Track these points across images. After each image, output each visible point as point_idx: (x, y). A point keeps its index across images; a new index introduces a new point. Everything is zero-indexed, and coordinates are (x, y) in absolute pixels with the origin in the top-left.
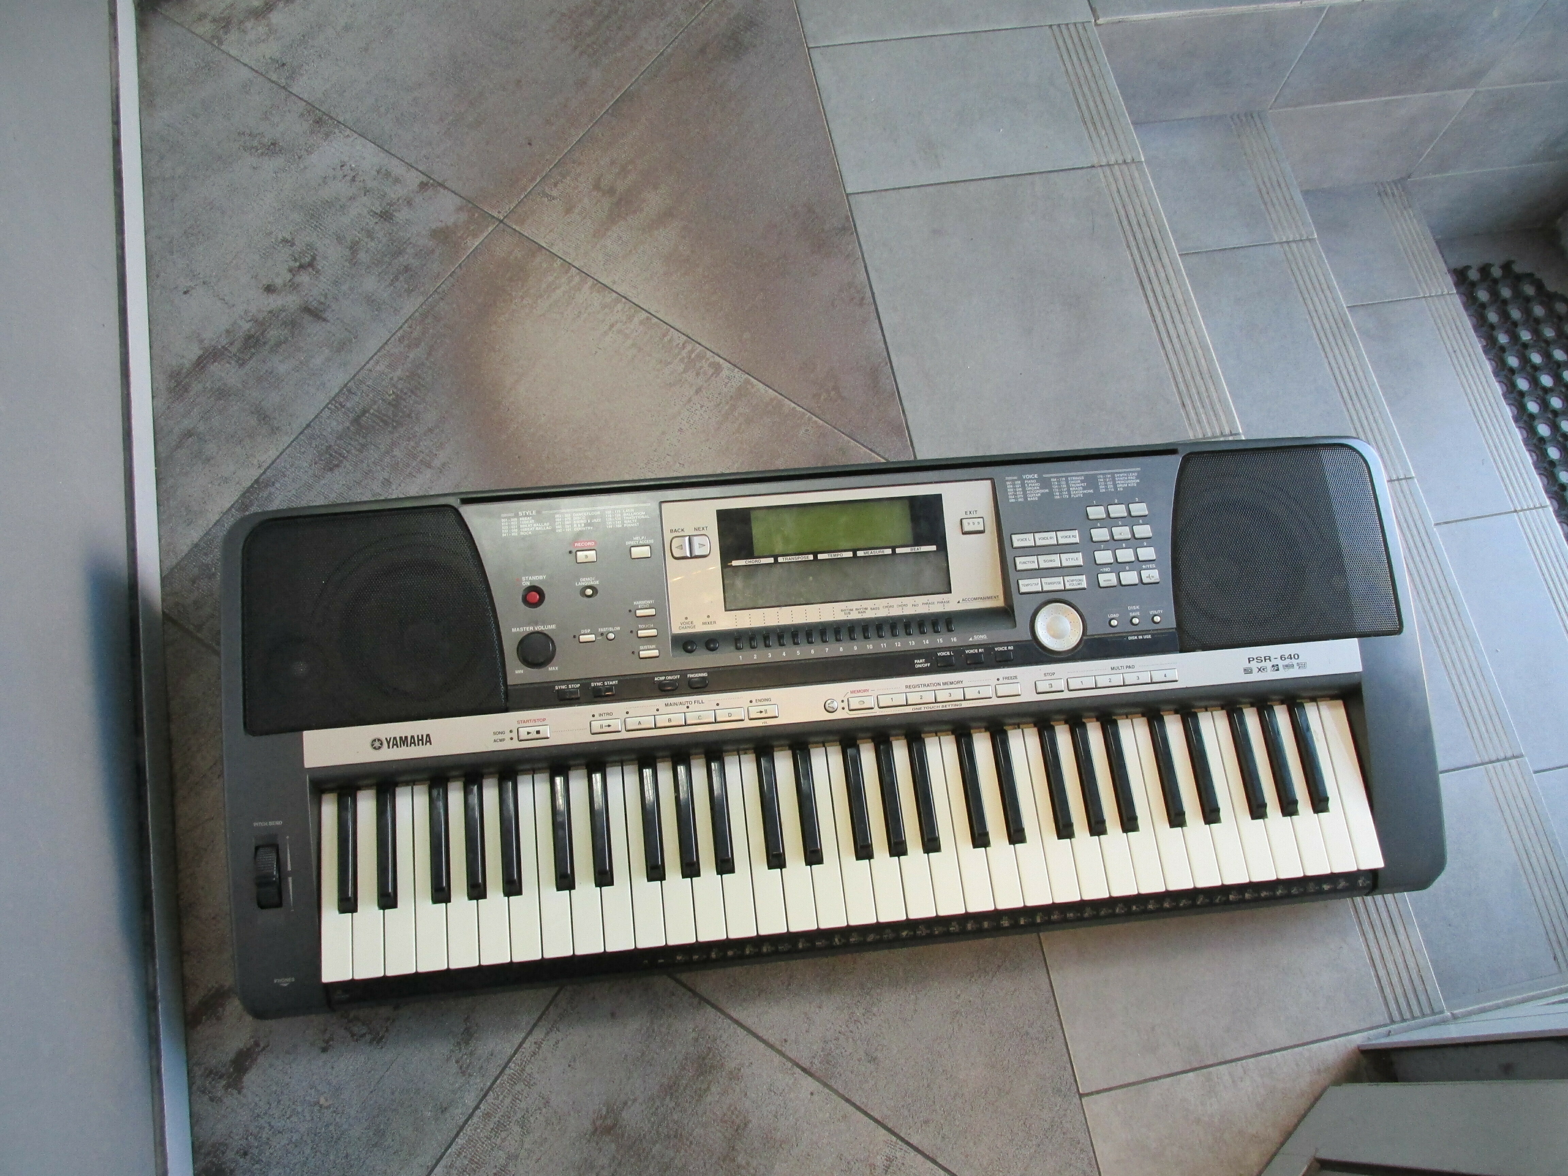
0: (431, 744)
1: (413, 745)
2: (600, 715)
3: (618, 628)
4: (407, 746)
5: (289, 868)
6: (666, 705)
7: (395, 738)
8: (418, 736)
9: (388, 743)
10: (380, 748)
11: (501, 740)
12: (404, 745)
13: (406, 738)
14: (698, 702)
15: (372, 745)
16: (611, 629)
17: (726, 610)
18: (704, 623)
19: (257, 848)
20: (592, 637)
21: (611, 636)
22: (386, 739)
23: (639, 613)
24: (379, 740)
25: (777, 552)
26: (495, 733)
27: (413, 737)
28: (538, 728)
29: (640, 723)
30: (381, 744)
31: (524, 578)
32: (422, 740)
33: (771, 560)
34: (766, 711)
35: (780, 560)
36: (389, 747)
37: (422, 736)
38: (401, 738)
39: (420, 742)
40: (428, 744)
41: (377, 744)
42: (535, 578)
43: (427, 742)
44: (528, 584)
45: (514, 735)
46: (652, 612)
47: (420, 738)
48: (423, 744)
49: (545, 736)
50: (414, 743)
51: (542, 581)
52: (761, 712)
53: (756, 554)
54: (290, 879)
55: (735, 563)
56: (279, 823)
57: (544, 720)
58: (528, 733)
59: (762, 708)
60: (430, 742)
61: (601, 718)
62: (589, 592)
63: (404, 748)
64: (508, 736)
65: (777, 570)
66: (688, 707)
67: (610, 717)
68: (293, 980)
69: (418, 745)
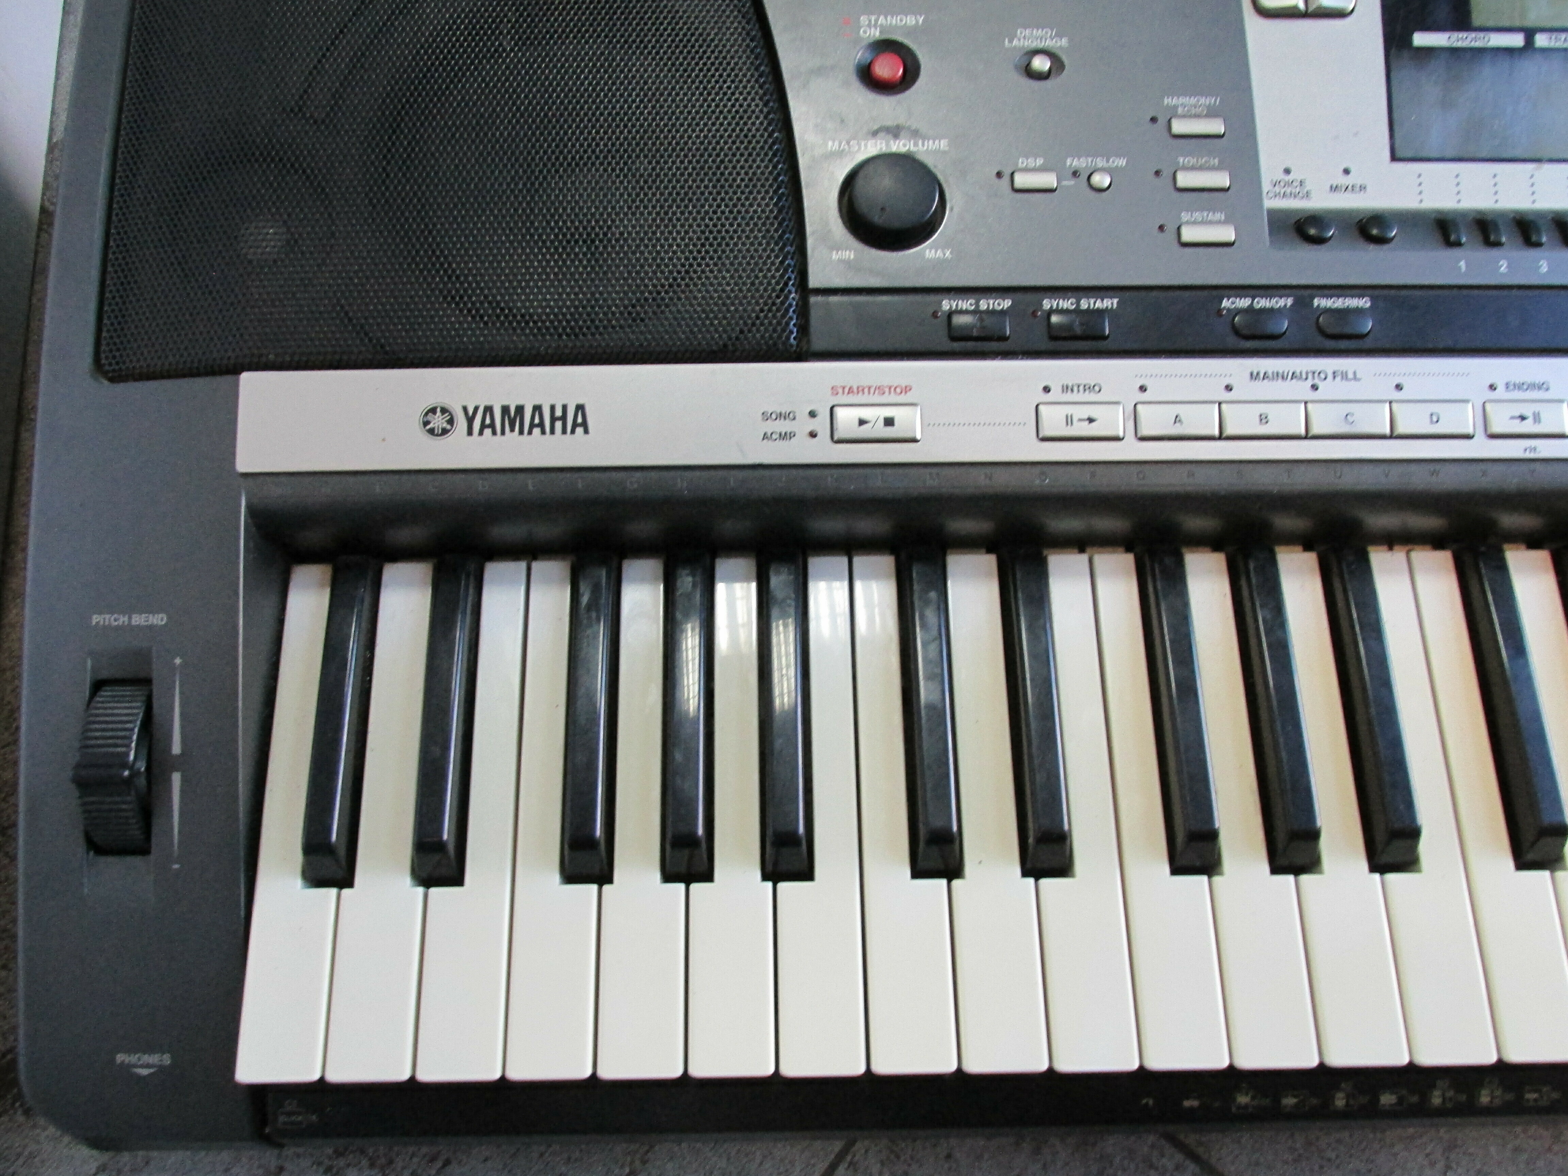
0: (586, 431)
1: (537, 431)
2: (1066, 389)
3: (1122, 162)
4: (521, 432)
5: (176, 749)
6: (1254, 376)
7: (489, 409)
8: (553, 408)
9: (470, 420)
10: (445, 432)
11: (784, 436)
12: (512, 430)
13: (520, 409)
14: (1344, 376)
15: (426, 423)
16: (1100, 163)
17: (1394, 158)
18: (1334, 189)
19: (98, 686)
20: (1049, 180)
21: (1102, 180)
22: (465, 409)
23: (1179, 127)
24: (444, 411)
25: (1531, 21)
26: (766, 417)
27: (537, 409)
28: (888, 412)
29: (1177, 419)
30: (451, 422)
31: (864, 19)
32: (564, 418)
33: (1517, 40)
34: (1537, 418)
35: (1541, 40)
36: (470, 432)
37: (565, 408)
38: (505, 410)
39: (558, 425)
40: (580, 430)
41: (439, 421)
42: (894, 21)
43: (575, 425)
44: (876, 34)
45: (821, 424)
46: (1216, 127)
47: (559, 413)
48: (564, 431)
49: (908, 435)
50: (541, 425)
51: (912, 31)
52: (1523, 418)
53: (1477, 19)
54: (176, 778)
55: (1420, 39)
56: (159, 619)
57: (907, 389)
58: (862, 422)
59: (1527, 410)
60: (584, 424)
61: (1069, 397)
62: (1041, 64)
63: (512, 437)
64: (804, 425)
65: (1529, 67)
66: (1315, 387)
67: (1092, 397)
68: (167, 1059)
69: (552, 432)
